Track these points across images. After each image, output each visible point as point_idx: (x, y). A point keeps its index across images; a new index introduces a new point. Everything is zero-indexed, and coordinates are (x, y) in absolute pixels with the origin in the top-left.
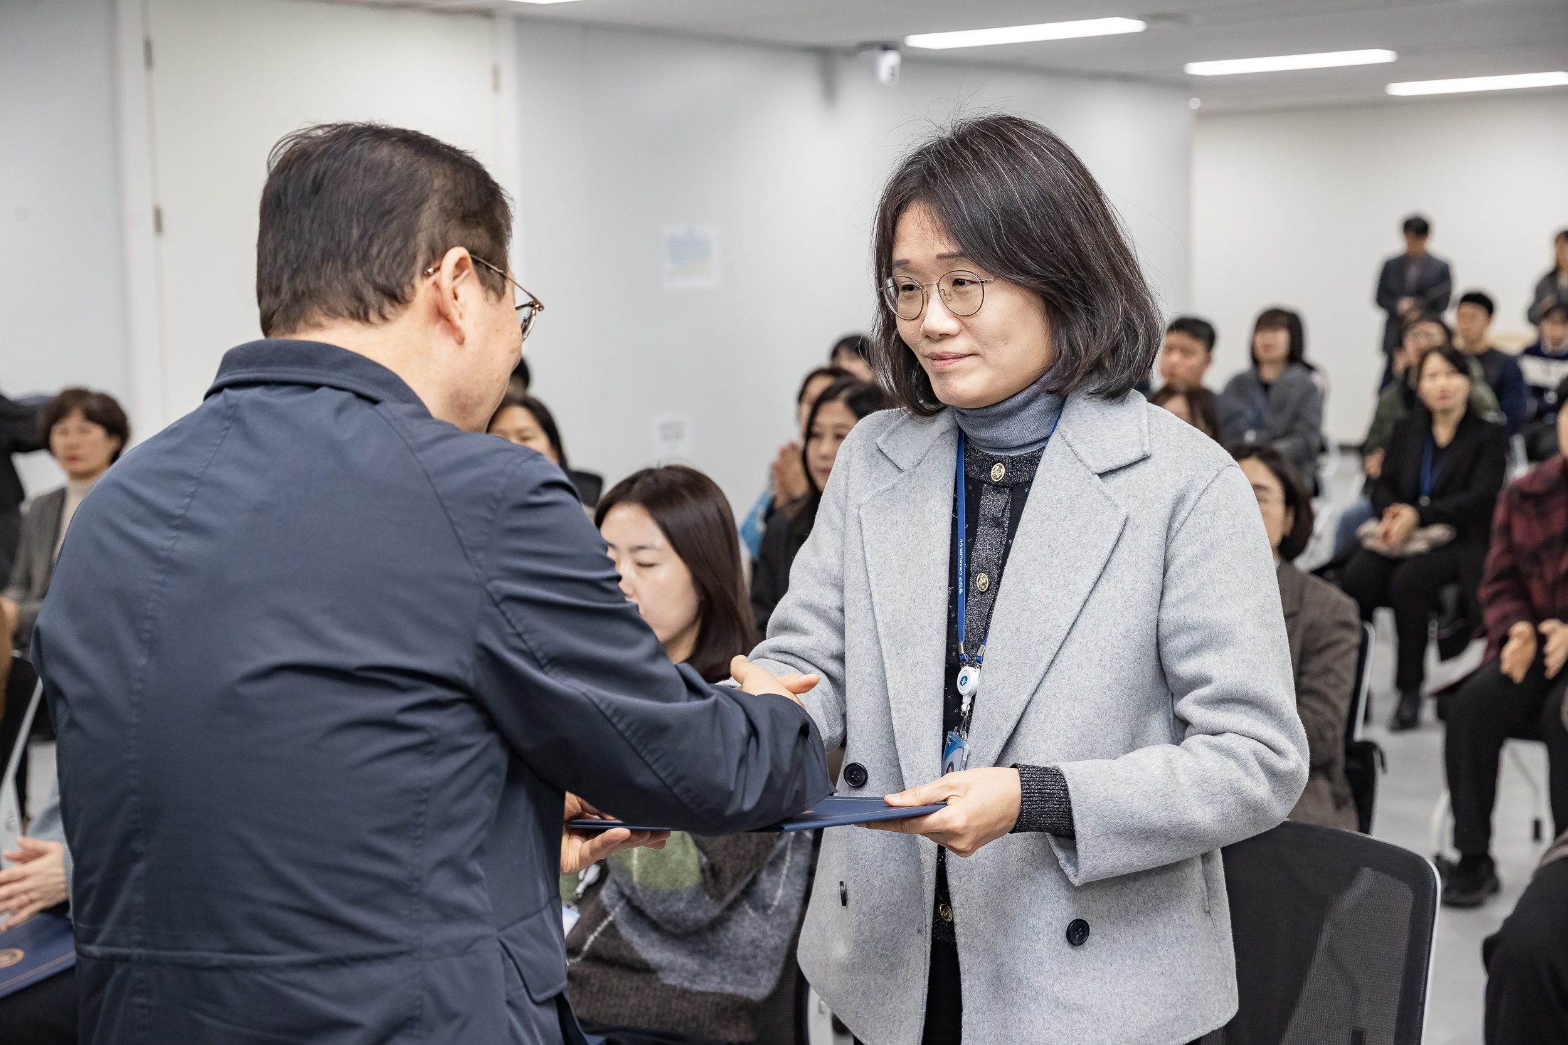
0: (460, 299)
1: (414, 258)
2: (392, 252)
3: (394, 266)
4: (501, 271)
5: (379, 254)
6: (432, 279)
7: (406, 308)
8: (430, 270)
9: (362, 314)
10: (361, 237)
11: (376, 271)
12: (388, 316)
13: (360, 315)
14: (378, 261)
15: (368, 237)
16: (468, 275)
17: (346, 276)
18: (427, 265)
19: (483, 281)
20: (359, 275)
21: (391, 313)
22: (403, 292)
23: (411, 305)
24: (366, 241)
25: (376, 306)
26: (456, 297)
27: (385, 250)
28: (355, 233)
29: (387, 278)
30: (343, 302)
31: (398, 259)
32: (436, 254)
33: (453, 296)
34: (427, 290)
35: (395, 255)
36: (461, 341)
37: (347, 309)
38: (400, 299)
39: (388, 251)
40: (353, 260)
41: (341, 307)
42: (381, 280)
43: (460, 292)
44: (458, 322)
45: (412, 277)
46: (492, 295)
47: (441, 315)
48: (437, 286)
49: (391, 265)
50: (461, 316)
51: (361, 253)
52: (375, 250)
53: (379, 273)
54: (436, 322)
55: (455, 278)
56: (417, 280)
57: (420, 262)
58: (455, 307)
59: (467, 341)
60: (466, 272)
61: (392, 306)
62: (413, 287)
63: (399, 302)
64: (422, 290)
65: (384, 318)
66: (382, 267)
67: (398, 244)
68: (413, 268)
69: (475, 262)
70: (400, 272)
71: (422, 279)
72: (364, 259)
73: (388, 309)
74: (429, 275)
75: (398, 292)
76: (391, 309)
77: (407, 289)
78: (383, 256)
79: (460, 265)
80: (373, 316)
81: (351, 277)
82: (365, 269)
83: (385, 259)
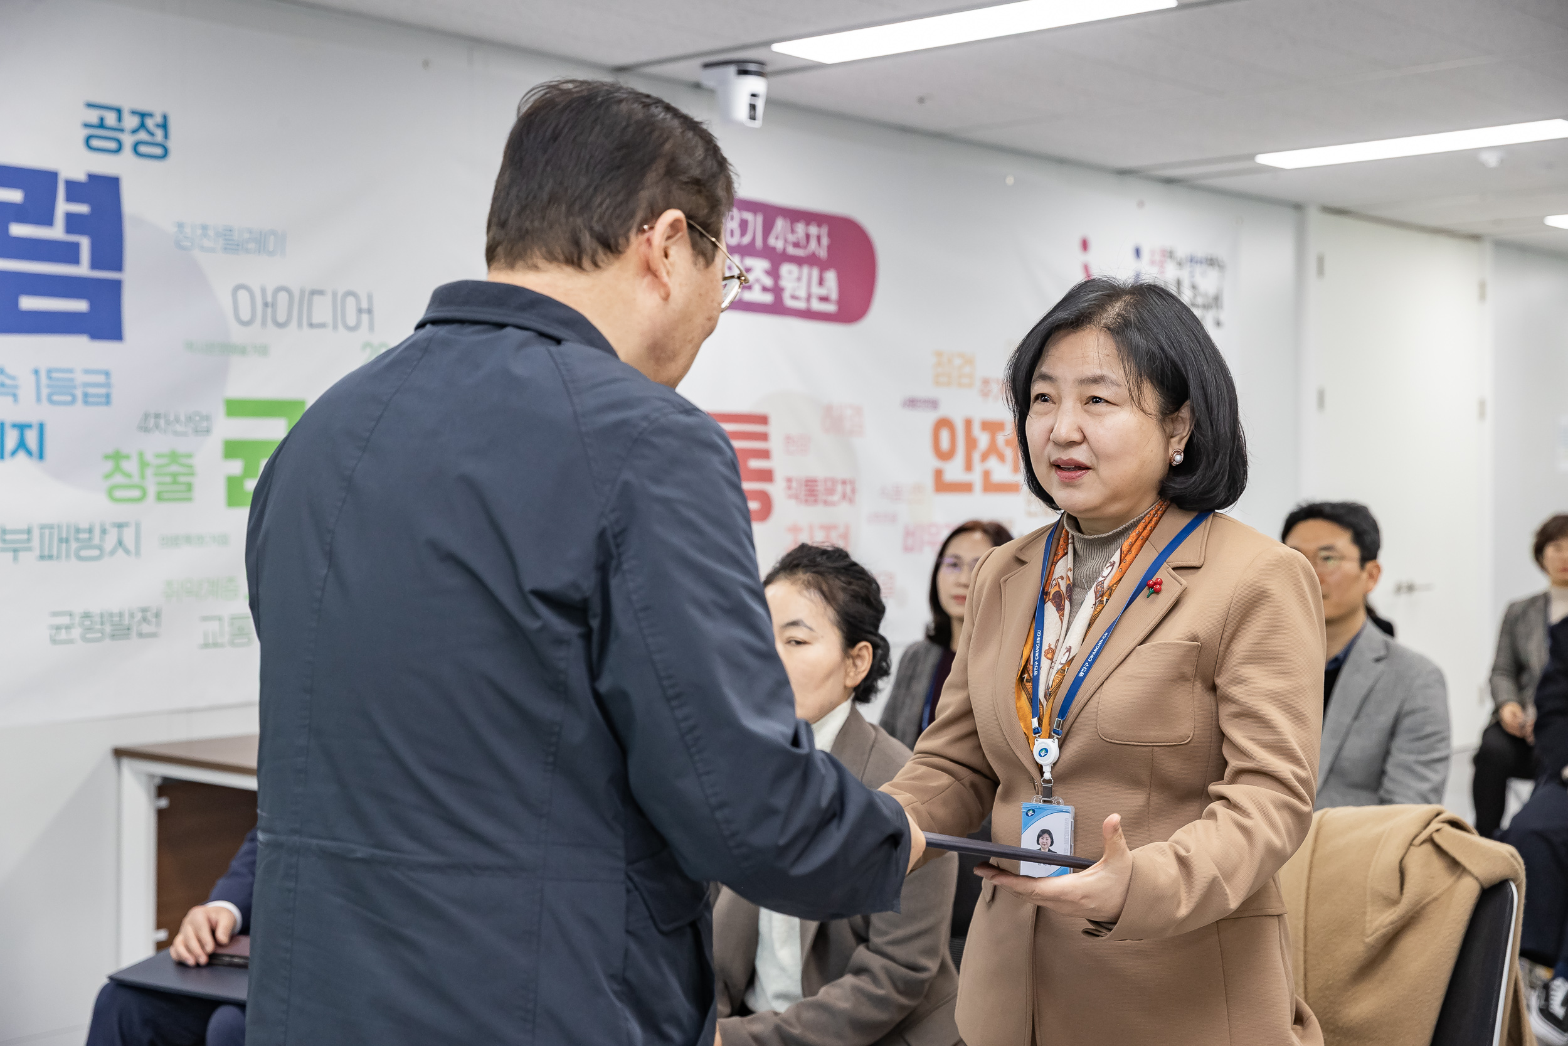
0: (671, 258)
1: (632, 215)
4: (713, 239)
5: (601, 204)
6: (646, 235)
7: (618, 258)
8: (646, 227)
9: (575, 259)
10: (588, 187)
11: (595, 218)
12: (600, 264)
13: (574, 260)
14: (599, 210)
16: (682, 237)
18: (645, 221)
19: (694, 245)
21: (603, 261)
22: (617, 244)
23: (623, 256)
24: (591, 190)
25: (590, 253)
26: (666, 256)
27: (608, 201)
28: (583, 181)
29: (604, 227)
30: (560, 246)
31: (618, 211)
32: (654, 214)
33: (663, 254)
36: (666, 298)
37: (563, 253)
38: (614, 249)
41: (558, 250)
42: (597, 228)
43: (672, 252)
44: (665, 278)
45: (629, 230)
46: (701, 261)
47: (649, 269)
48: (649, 241)
49: (610, 216)
50: (668, 273)
52: (598, 200)
53: (597, 222)
54: (644, 276)
55: (669, 238)
56: (633, 235)
57: (638, 217)
58: (665, 265)
59: (671, 298)
60: (679, 235)
62: (628, 239)
63: (612, 251)
64: (636, 245)
65: (596, 265)
67: (620, 198)
68: (631, 222)
69: (690, 226)
72: (586, 207)
73: (601, 255)
74: (644, 231)
75: (612, 241)
77: (621, 241)
78: (604, 206)
79: (674, 226)
80: (586, 263)
81: (571, 219)
82: (585, 216)
83: (607, 208)
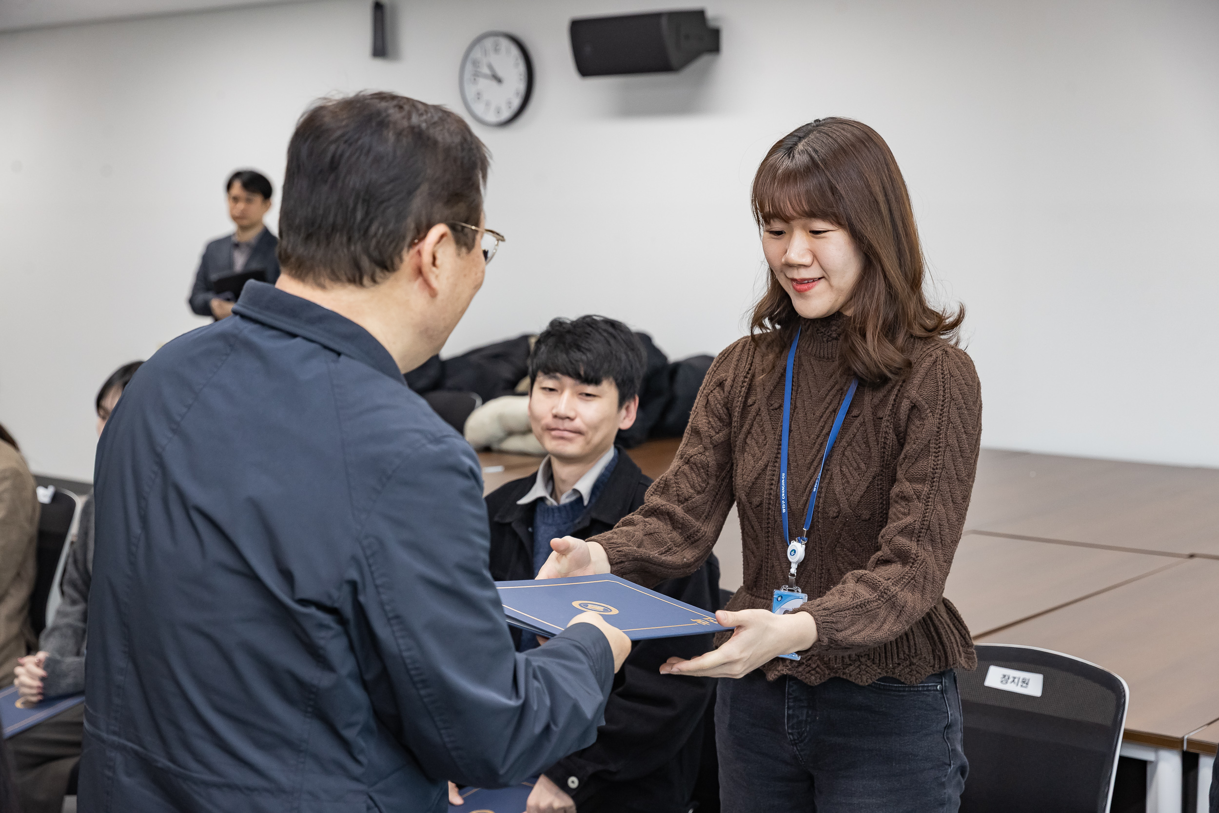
2: (387, 232)
3: (387, 242)
15: (368, 219)
17: (349, 249)
20: (359, 247)
34: (412, 257)
35: (388, 236)
39: (383, 231)
40: (356, 235)
51: (362, 232)
61: (382, 271)
70: (392, 247)
71: (408, 251)
76: (381, 275)
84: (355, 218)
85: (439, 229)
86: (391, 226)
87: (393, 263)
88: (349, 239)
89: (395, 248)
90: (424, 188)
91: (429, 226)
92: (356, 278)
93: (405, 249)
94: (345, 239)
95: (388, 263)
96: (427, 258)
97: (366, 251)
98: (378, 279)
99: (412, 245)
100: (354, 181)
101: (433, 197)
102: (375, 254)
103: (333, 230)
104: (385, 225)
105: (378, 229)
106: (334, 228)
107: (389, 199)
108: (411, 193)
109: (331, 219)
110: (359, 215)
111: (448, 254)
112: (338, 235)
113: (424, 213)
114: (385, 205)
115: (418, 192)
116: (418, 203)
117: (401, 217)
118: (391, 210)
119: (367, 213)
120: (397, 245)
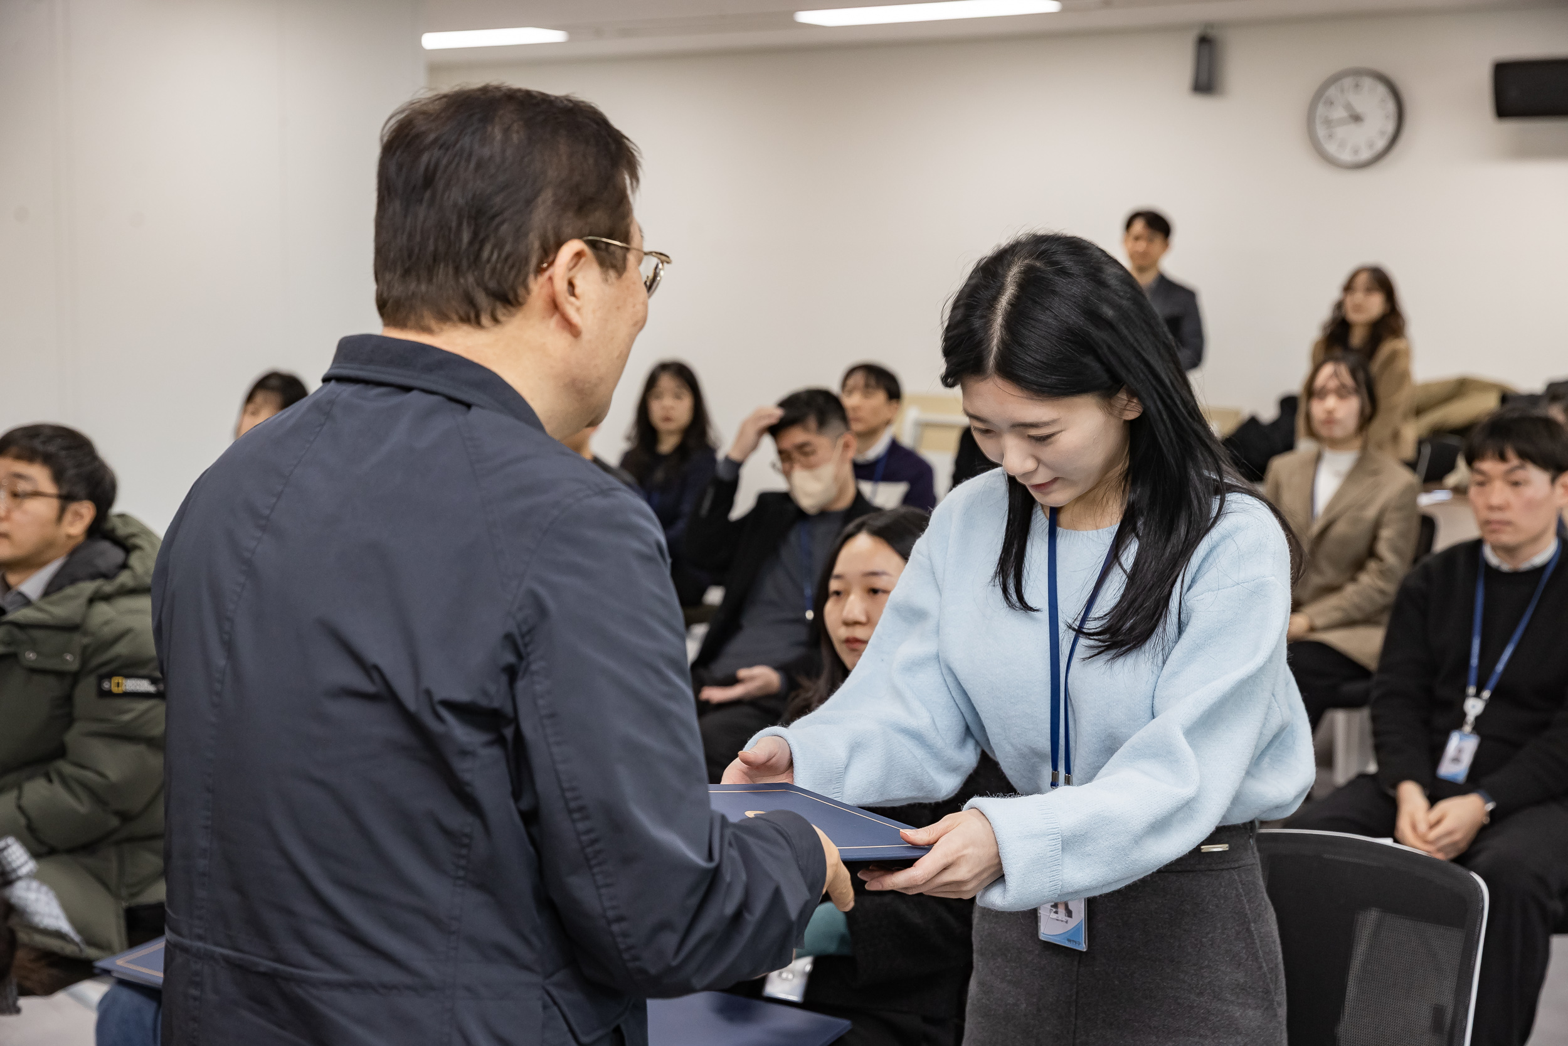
0: (578, 291)
1: (526, 260)
2: (504, 255)
3: (506, 270)
6: (547, 274)
7: (521, 307)
8: (545, 265)
10: (471, 243)
11: (487, 276)
14: (488, 268)
15: (478, 241)
16: (586, 263)
17: (457, 282)
18: (541, 262)
19: (602, 262)
20: (471, 279)
21: (504, 317)
24: (476, 246)
25: (488, 310)
26: (571, 284)
27: (497, 253)
29: (499, 282)
30: (453, 307)
31: (510, 261)
32: (552, 252)
33: (568, 287)
34: (542, 287)
36: (577, 336)
37: (458, 313)
38: (513, 301)
39: (499, 255)
40: (465, 263)
41: (451, 311)
43: (579, 283)
44: (574, 316)
45: (525, 276)
46: (612, 274)
47: (555, 306)
48: (550, 279)
49: (503, 268)
50: (577, 309)
51: (472, 258)
52: (485, 254)
53: (490, 278)
54: (551, 318)
55: (570, 269)
56: (531, 280)
57: (534, 261)
58: (572, 300)
59: (583, 333)
60: (583, 262)
61: (505, 308)
62: (526, 285)
63: (513, 305)
64: (537, 287)
65: (496, 320)
66: (493, 270)
68: (526, 267)
70: (513, 273)
71: (535, 279)
72: (475, 262)
73: (500, 310)
74: (545, 270)
75: (507, 295)
76: (505, 312)
77: (520, 292)
78: (494, 258)
79: (579, 255)
80: (486, 318)
81: (462, 281)
82: (476, 273)
83: (497, 262)
84: (461, 240)
85: (573, 246)
86: (508, 248)
87: (516, 295)
88: (457, 270)
89: (517, 276)
90: (547, 197)
91: (559, 245)
92: (472, 317)
93: (531, 277)
94: (451, 271)
95: (511, 296)
96: (561, 286)
97: (480, 283)
98: (500, 317)
99: (540, 271)
100: (456, 196)
101: (561, 206)
102: (492, 285)
103: (435, 260)
104: (499, 245)
105: (492, 253)
106: (435, 259)
107: (501, 213)
108: (530, 202)
109: (431, 247)
110: (466, 237)
111: (590, 279)
112: (442, 266)
113: (549, 227)
114: (498, 220)
115: (540, 200)
116: (541, 215)
117: (520, 233)
118: (505, 228)
119: (475, 234)
120: (519, 271)
